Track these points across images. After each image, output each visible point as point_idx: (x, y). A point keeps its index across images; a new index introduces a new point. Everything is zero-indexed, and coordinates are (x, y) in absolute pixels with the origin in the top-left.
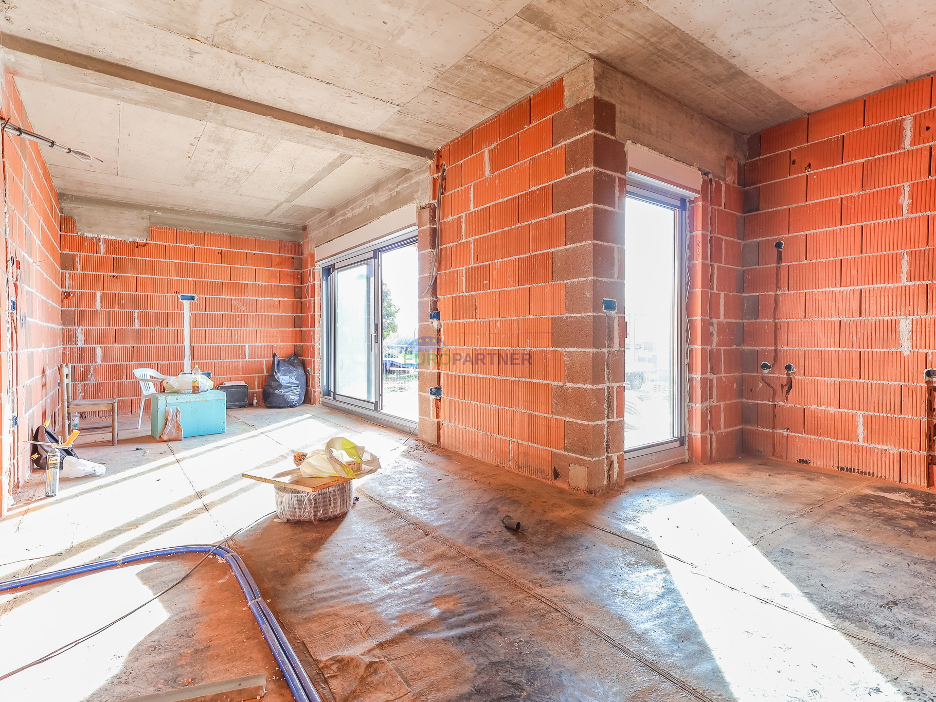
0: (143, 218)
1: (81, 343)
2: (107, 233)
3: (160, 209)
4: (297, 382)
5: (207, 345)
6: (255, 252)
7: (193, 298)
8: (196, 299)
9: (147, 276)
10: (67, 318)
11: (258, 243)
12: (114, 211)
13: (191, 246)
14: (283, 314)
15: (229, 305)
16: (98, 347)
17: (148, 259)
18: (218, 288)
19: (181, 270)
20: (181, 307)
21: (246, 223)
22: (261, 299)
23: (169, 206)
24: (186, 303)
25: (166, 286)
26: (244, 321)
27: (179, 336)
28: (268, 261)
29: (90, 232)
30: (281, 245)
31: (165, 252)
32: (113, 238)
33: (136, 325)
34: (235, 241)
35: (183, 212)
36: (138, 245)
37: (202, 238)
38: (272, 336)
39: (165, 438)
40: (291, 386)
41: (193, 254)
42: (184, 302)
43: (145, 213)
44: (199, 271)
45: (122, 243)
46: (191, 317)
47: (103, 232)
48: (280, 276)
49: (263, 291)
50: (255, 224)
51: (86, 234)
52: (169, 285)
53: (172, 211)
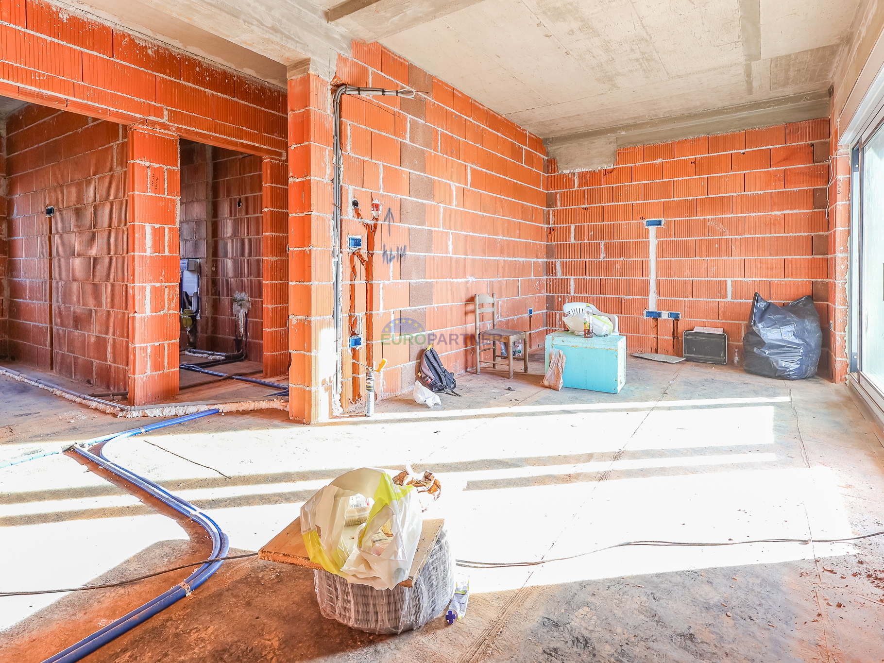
0: (610, 143)
1: (559, 275)
2: (580, 167)
3: (626, 127)
4: (797, 341)
5: (676, 278)
6: (744, 151)
7: (659, 223)
8: (663, 223)
9: (613, 204)
10: (550, 252)
11: (749, 137)
12: (586, 142)
13: (659, 161)
14: (791, 234)
15: (704, 227)
16: (572, 278)
17: (614, 185)
18: (691, 208)
19: (648, 192)
20: (646, 234)
21: (727, 113)
22: (753, 214)
23: (631, 122)
24: (652, 230)
25: (630, 212)
26: (725, 248)
27: (643, 268)
28: (768, 159)
29: (567, 169)
30: (791, 129)
31: (631, 174)
32: (585, 170)
33: (603, 257)
34: (714, 142)
35: (647, 124)
36: (606, 172)
37: (669, 149)
38: (769, 268)
39: (546, 383)
40: (784, 346)
41: (660, 171)
42: (650, 228)
43: (612, 136)
44: (667, 189)
45: (593, 173)
46: (657, 245)
47: (578, 166)
48: (786, 178)
49: (756, 203)
50: (741, 110)
51: (564, 172)
52: (634, 211)
53: (635, 126)
